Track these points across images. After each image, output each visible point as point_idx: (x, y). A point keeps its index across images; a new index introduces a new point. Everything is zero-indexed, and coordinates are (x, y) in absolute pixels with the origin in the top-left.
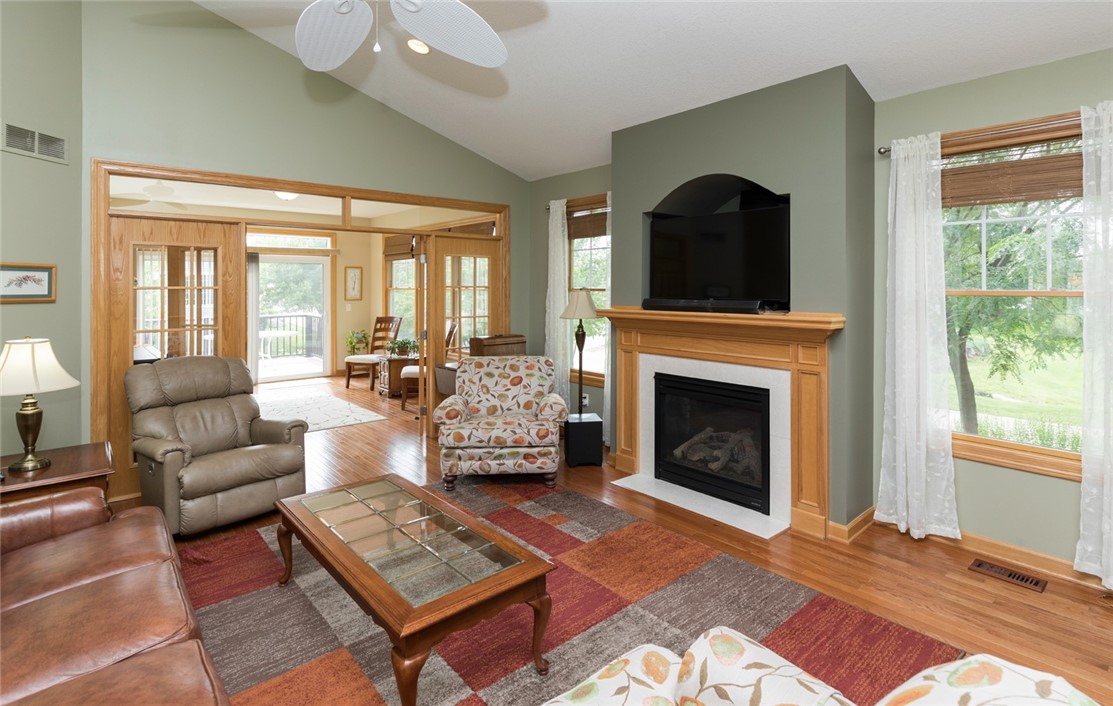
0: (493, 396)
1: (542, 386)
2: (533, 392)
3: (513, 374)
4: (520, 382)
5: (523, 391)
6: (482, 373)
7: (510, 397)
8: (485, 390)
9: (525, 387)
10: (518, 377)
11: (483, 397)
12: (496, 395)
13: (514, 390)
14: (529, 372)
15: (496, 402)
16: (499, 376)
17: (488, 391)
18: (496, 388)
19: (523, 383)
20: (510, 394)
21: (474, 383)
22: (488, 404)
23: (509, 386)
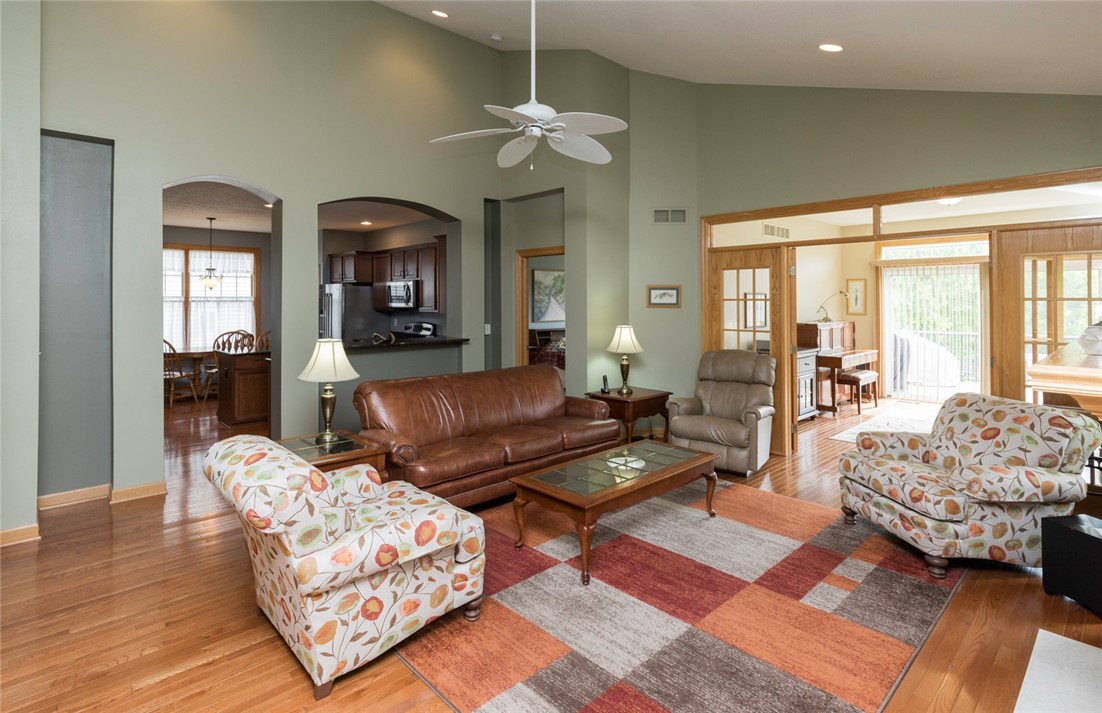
0: (955, 444)
1: (1025, 451)
2: (1005, 455)
3: (992, 424)
4: (994, 437)
5: (993, 449)
6: (957, 414)
7: (974, 453)
8: (949, 435)
9: (998, 445)
10: (995, 429)
11: (945, 443)
12: (959, 445)
13: (982, 445)
14: (1015, 426)
15: (955, 453)
16: (973, 422)
17: (952, 436)
18: (963, 436)
19: (998, 438)
20: (975, 448)
21: (943, 423)
22: (947, 453)
23: (979, 438)
